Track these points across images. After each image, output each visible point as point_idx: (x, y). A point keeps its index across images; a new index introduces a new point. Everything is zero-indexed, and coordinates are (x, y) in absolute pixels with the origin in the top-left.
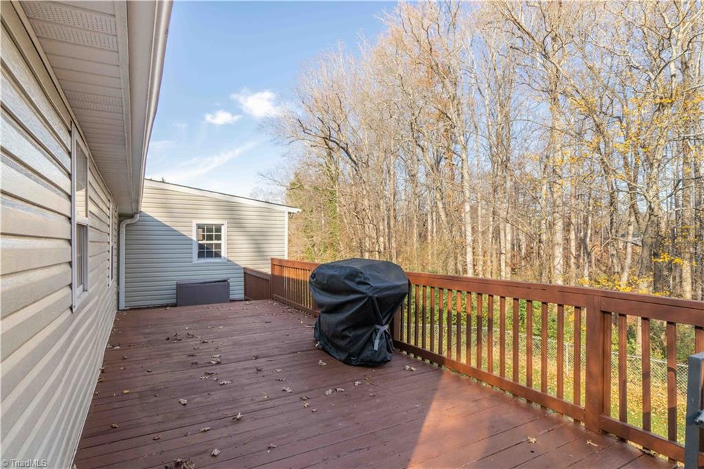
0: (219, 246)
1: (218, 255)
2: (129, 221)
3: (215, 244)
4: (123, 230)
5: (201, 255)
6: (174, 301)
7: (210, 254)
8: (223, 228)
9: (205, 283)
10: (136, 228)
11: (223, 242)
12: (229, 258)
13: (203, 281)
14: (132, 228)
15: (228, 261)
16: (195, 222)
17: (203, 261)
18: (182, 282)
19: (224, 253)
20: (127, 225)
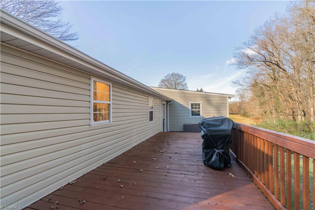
0: (199, 111)
1: (199, 115)
2: (170, 103)
3: (198, 111)
4: (168, 106)
5: (193, 115)
6: (183, 130)
7: (196, 115)
8: (201, 105)
9: (192, 125)
10: (172, 105)
11: (201, 110)
12: (203, 116)
13: (191, 124)
14: (170, 105)
15: (203, 117)
16: (190, 103)
17: (193, 117)
18: (185, 124)
19: (201, 114)
20: (169, 104)
